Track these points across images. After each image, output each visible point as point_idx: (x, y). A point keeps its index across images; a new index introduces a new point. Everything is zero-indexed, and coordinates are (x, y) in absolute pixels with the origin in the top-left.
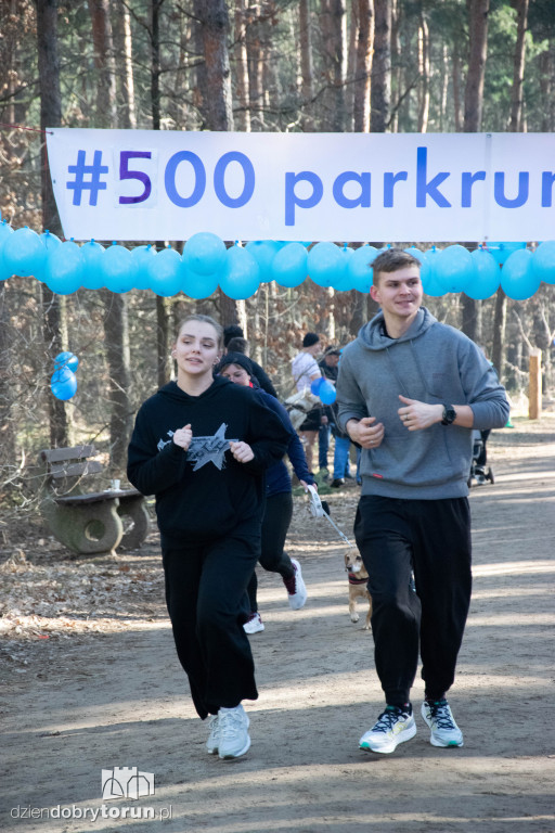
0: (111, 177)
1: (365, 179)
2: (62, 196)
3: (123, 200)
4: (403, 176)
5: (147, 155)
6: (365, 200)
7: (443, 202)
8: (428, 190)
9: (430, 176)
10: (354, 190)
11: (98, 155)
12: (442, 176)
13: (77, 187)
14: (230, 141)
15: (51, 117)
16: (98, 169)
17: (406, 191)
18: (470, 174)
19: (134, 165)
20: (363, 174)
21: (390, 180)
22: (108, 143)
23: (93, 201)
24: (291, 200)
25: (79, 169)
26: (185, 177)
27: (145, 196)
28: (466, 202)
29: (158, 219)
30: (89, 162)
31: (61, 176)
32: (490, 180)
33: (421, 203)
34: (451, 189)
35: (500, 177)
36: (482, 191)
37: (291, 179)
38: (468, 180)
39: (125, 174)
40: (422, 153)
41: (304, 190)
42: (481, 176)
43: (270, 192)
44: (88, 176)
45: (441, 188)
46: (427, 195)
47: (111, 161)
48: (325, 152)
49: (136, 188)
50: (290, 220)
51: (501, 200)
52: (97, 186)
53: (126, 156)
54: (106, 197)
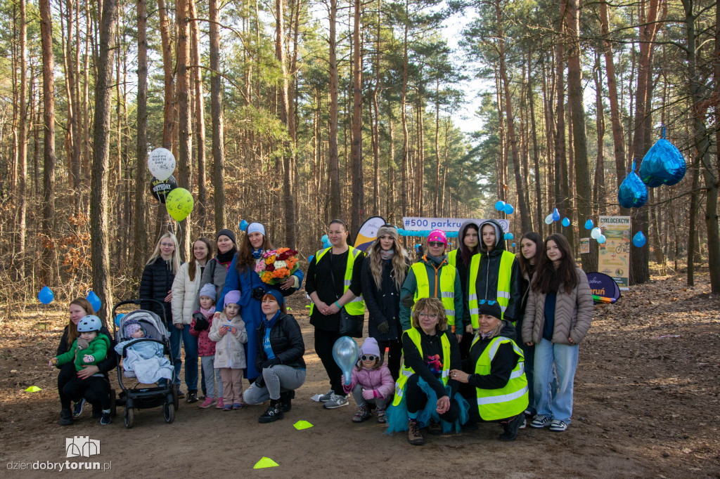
0: (410, 223)
2: (405, 225)
3: (412, 226)
4: (446, 223)
8: (449, 225)
10: (440, 224)
14: (425, 219)
15: (404, 216)
17: (446, 225)
21: (444, 224)
22: (410, 219)
23: (408, 225)
24: (432, 226)
26: (419, 223)
29: (416, 228)
30: (408, 221)
31: (405, 223)
34: (451, 225)
36: (455, 225)
37: (432, 223)
38: (453, 224)
39: (412, 222)
41: (434, 224)
42: (455, 223)
43: (430, 225)
44: (408, 223)
47: (410, 221)
48: (437, 220)
53: (412, 220)
54: (410, 225)
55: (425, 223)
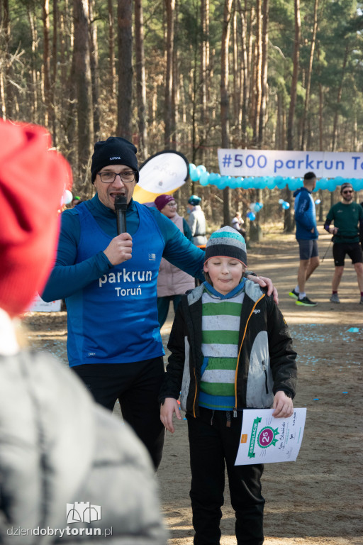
0: (233, 160)
1: (294, 162)
2: (221, 165)
3: (236, 166)
4: (303, 161)
5: (242, 156)
6: (293, 167)
7: (312, 168)
9: (309, 161)
11: (230, 156)
12: (312, 162)
13: (225, 163)
14: (262, 152)
16: (230, 159)
18: (319, 161)
19: (238, 158)
21: (300, 162)
22: (231, 152)
23: (228, 166)
24: (276, 167)
25: (225, 159)
26: (250, 161)
27: (241, 165)
28: (318, 168)
29: (244, 171)
30: (228, 157)
31: (221, 160)
32: (324, 163)
35: (326, 162)
36: (322, 165)
37: (276, 162)
38: (318, 163)
39: (236, 160)
40: (308, 156)
41: (279, 164)
42: (321, 162)
43: (271, 166)
44: (227, 161)
46: (308, 166)
47: (233, 157)
48: (284, 155)
49: (238, 163)
50: (275, 171)
51: (326, 167)
52: (229, 163)
53: (236, 156)
54: (232, 165)
55: (262, 162)
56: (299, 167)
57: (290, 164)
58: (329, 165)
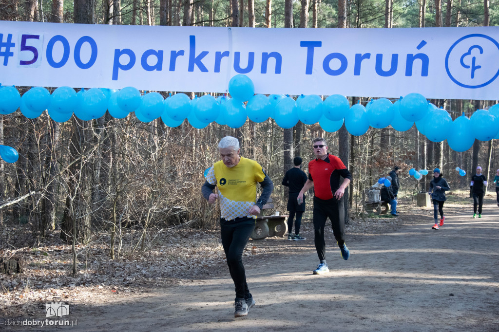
0: (16, 49)
1: (160, 54)
4: (182, 53)
5: (37, 37)
6: (159, 67)
7: (204, 69)
8: (196, 62)
9: (197, 55)
11: (10, 36)
12: (204, 54)
16: (9, 44)
17: (183, 62)
18: (220, 52)
19: (30, 43)
20: (159, 51)
21: (174, 55)
23: (5, 63)
24: (117, 65)
27: (34, 60)
28: (217, 69)
30: (5, 40)
32: (232, 56)
33: (191, 69)
34: (209, 62)
35: (237, 55)
36: (227, 63)
37: (118, 53)
38: (219, 56)
40: (192, 39)
41: (124, 60)
42: (227, 54)
43: (105, 60)
44: (3, 49)
45: (203, 61)
46: (195, 64)
47: (17, 40)
49: (29, 56)
50: (115, 77)
51: (237, 68)
52: (8, 54)
54: (13, 61)
55: (85, 53)
56: (172, 68)
57: (152, 60)
58: (244, 64)
